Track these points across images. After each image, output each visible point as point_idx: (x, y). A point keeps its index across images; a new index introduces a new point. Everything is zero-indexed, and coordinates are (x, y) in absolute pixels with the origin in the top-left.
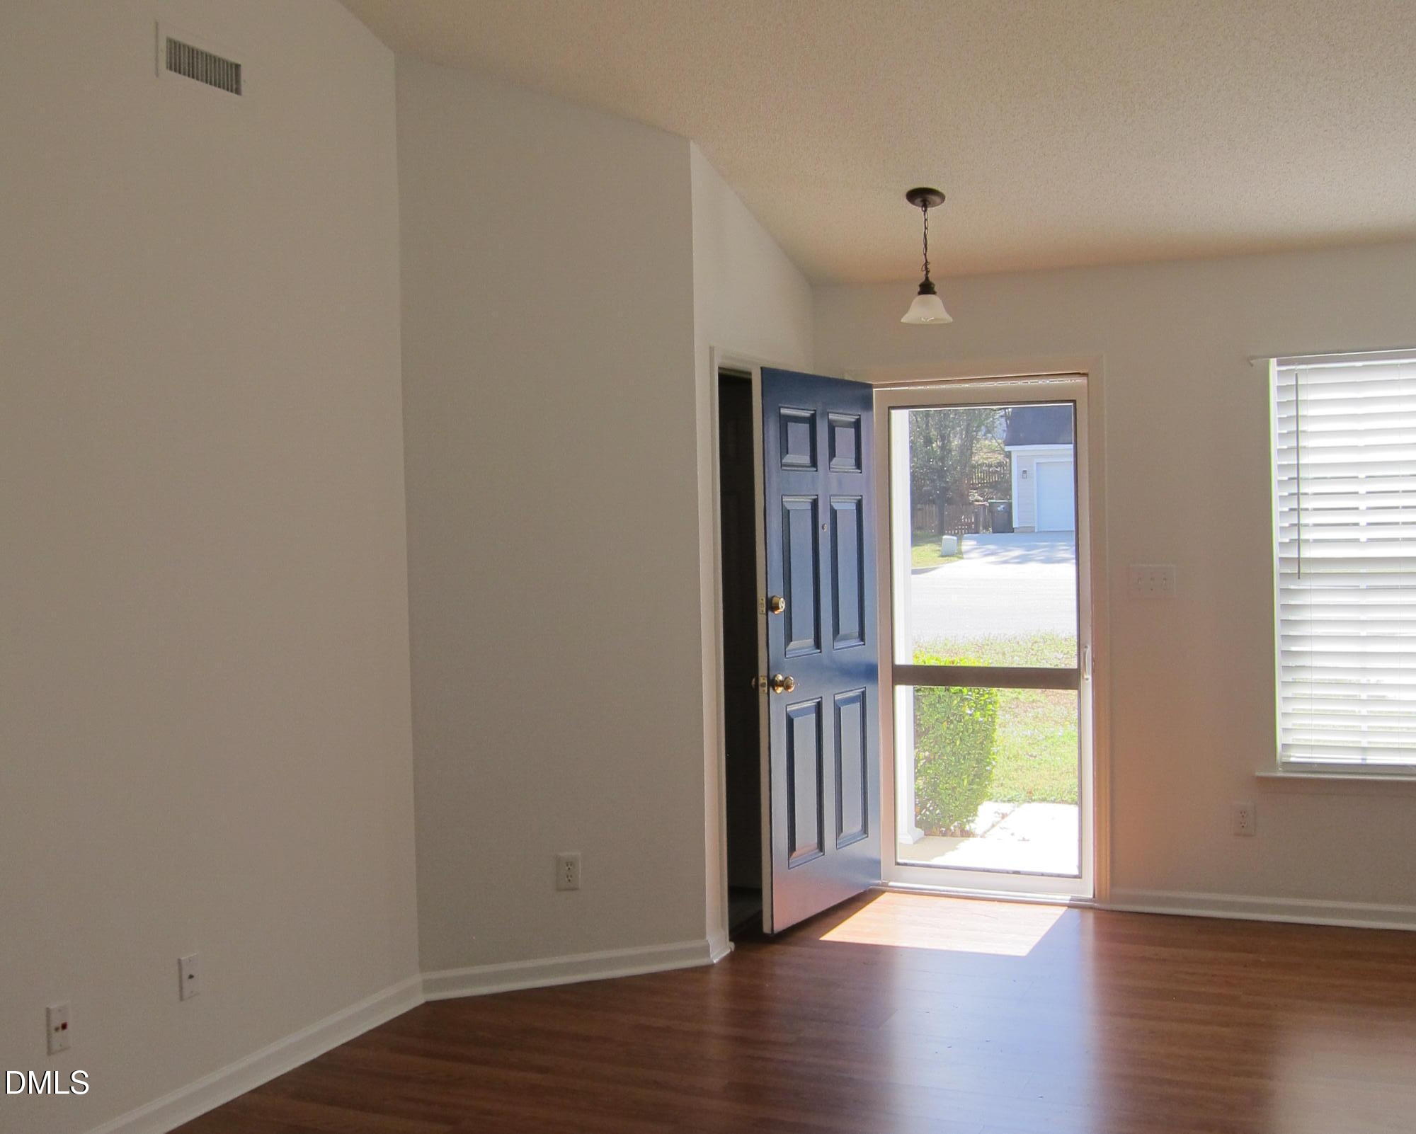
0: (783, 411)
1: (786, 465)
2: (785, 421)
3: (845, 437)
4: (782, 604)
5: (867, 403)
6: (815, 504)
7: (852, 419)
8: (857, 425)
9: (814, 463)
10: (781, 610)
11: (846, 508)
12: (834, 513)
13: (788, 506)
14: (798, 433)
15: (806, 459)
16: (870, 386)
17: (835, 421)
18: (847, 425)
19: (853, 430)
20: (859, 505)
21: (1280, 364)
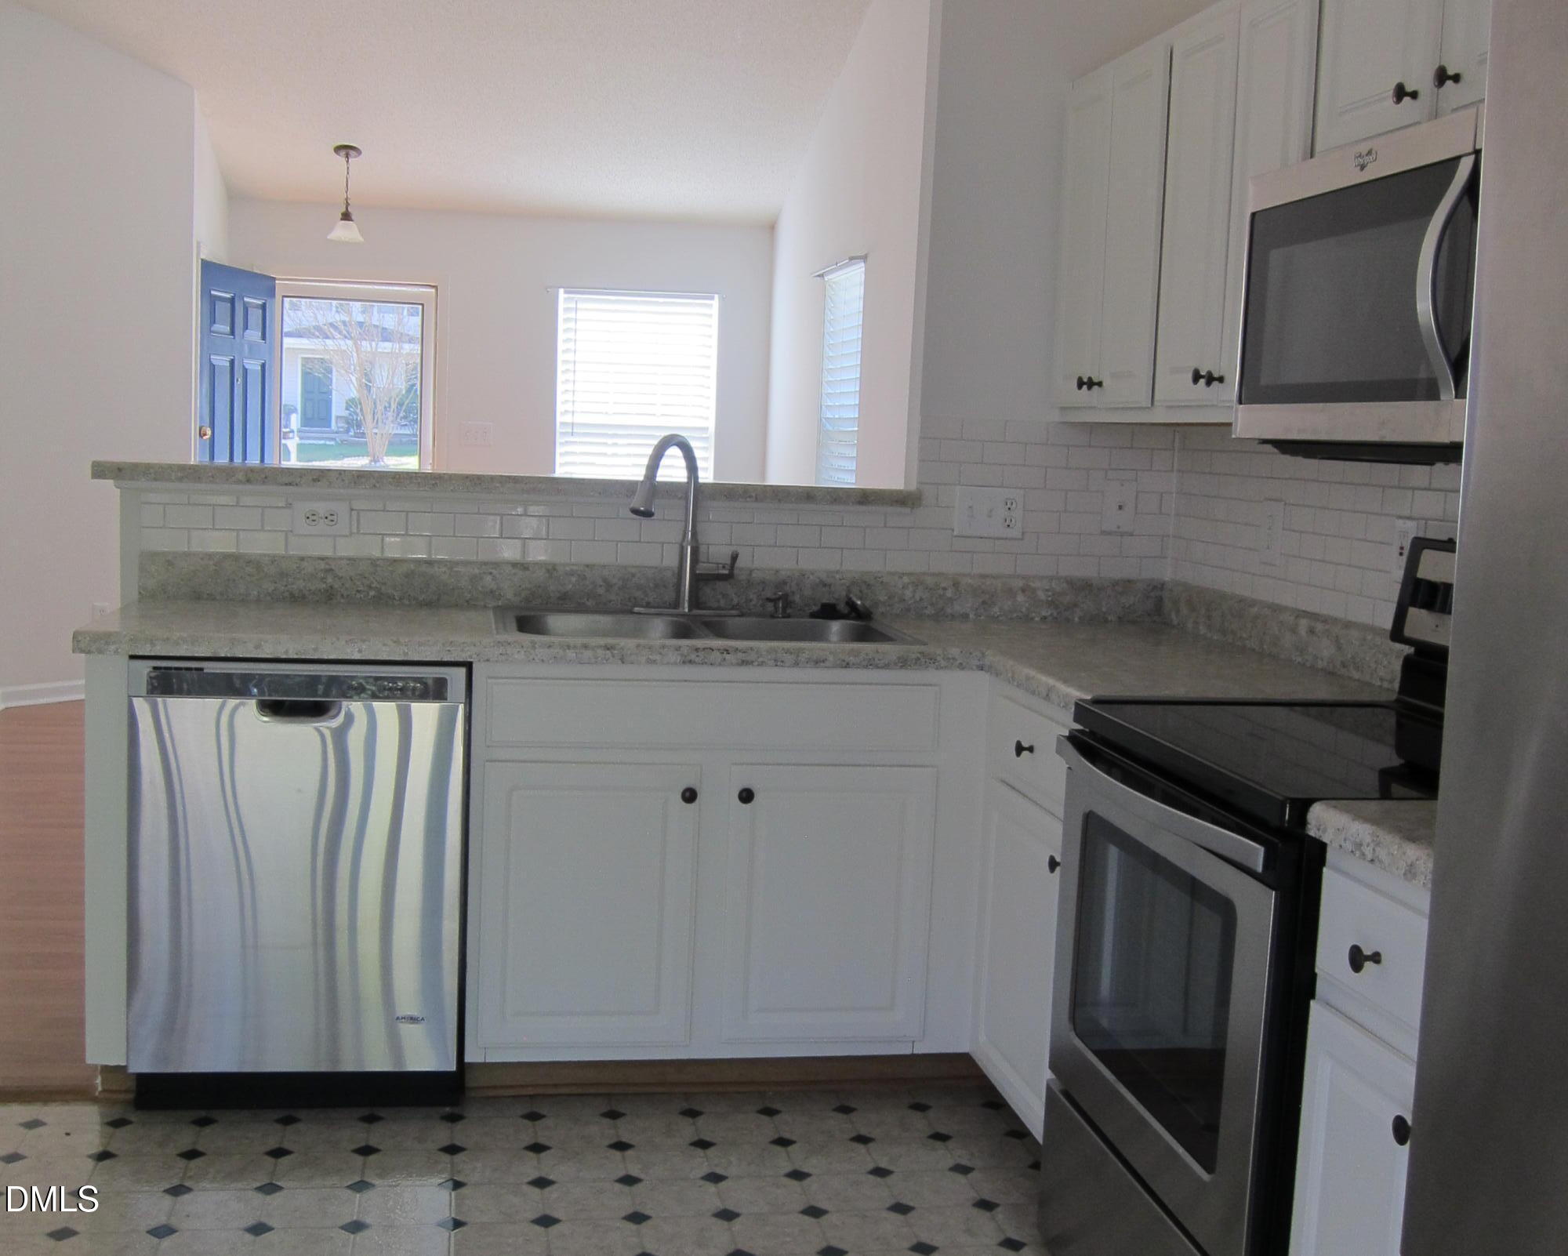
0: (213, 292)
1: (214, 332)
2: (213, 300)
3: (255, 316)
4: (209, 432)
5: (271, 293)
6: (232, 362)
7: (260, 302)
8: (263, 307)
9: (232, 333)
10: (207, 437)
11: (253, 366)
12: (245, 371)
13: (214, 362)
14: (223, 309)
15: (228, 329)
16: (274, 279)
17: (248, 303)
18: (257, 306)
19: (261, 311)
20: (263, 366)
21: (566, 292)
